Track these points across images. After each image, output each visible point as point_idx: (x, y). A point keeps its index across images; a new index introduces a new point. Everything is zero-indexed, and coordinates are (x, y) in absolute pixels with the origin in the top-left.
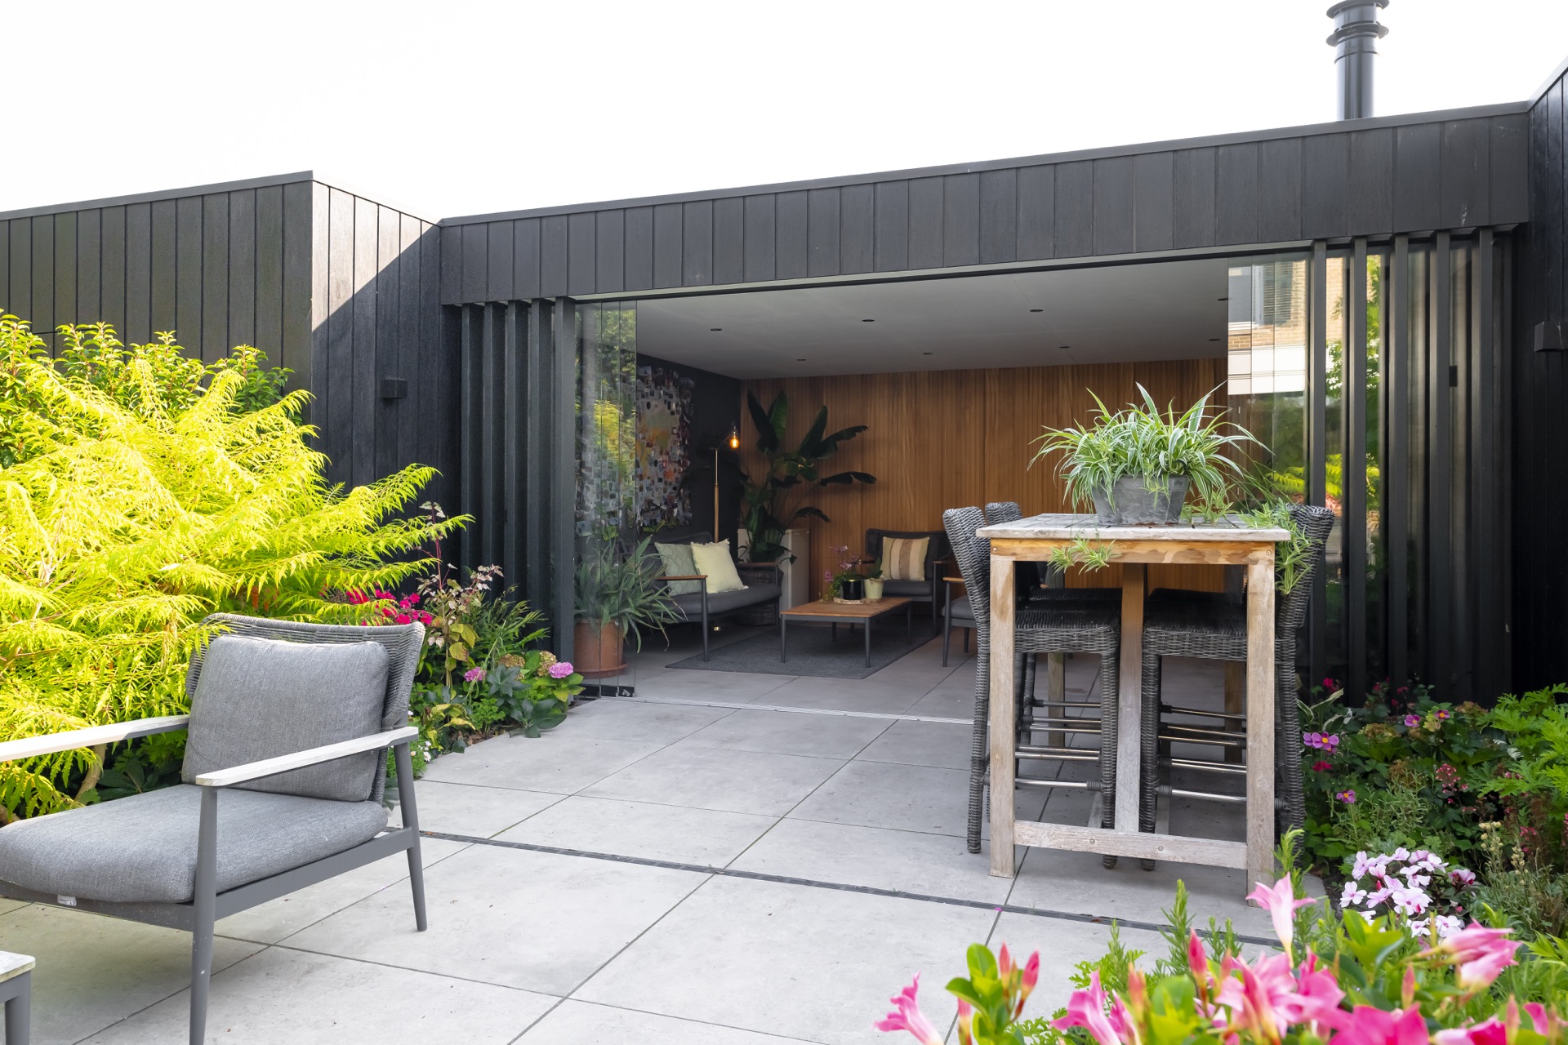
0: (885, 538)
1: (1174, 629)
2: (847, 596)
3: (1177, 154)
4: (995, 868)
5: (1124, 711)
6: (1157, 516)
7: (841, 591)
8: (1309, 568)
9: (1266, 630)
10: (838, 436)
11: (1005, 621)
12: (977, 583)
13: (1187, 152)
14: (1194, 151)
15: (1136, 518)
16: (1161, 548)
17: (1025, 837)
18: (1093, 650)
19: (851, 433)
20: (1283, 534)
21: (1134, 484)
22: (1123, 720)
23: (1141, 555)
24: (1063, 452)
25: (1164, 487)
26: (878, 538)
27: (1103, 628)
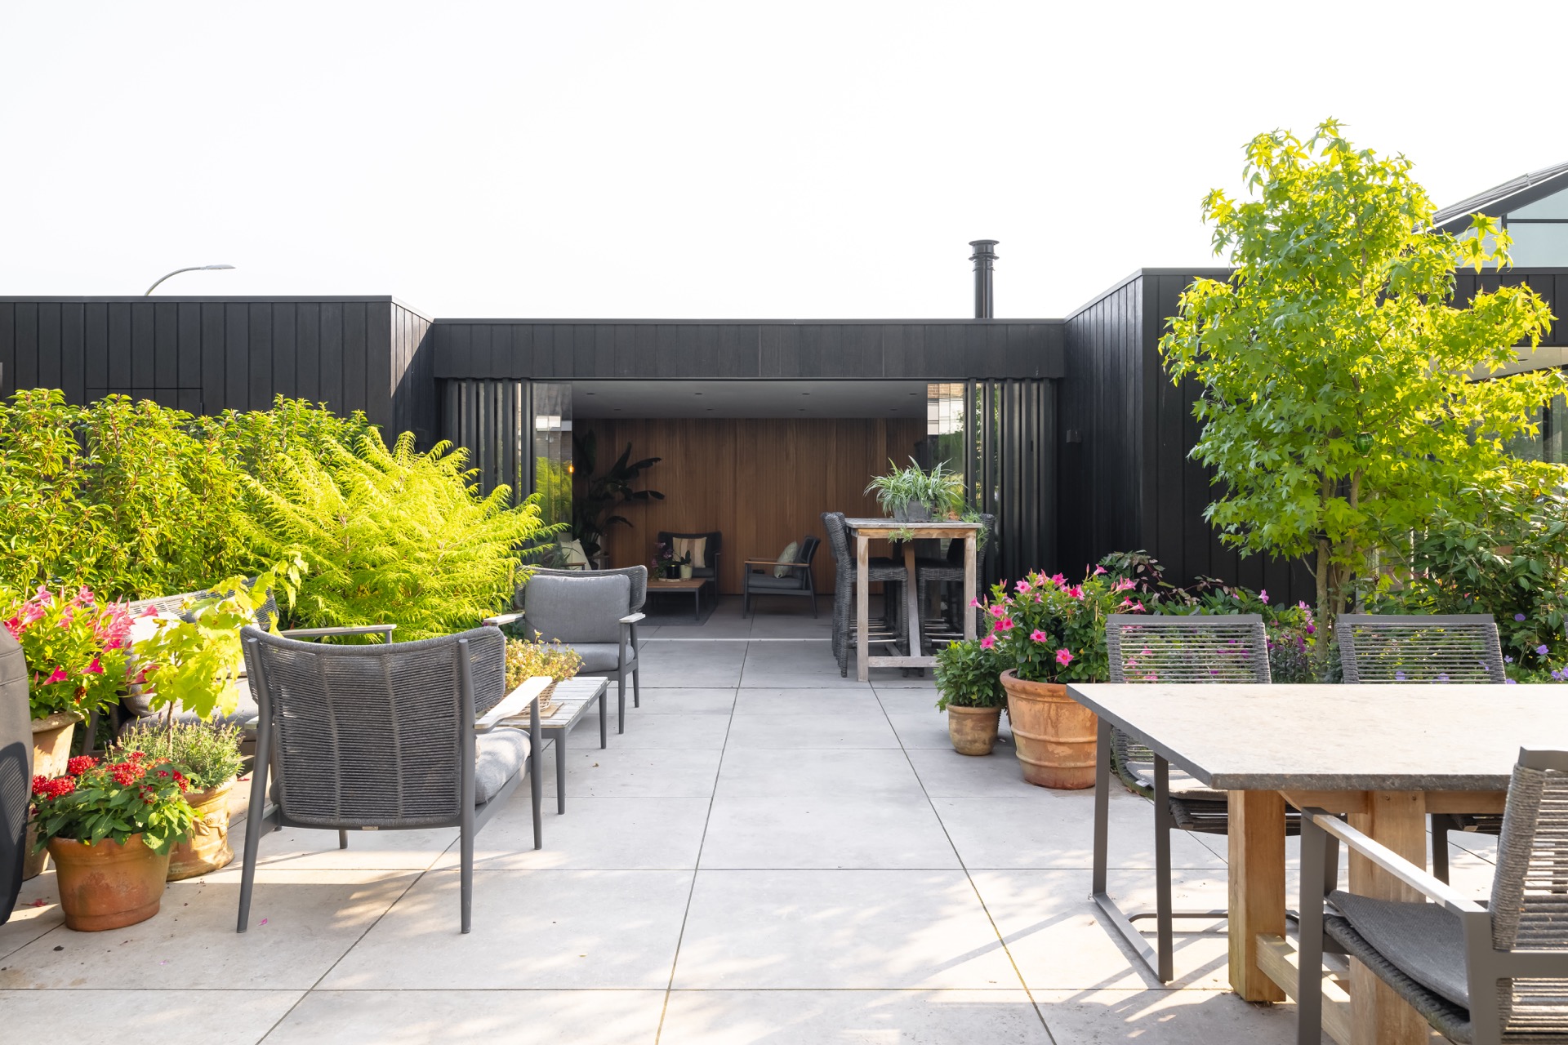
0: (674, 539)
1: (933, 568)
2: (669, 577)
4: (861, 679)
6: (924, 519)
7: (665, 573)
8: (988, 540)
9: (973, 565)
10: (640, 465)
11: (865, 565)
12: (847, 550)
15: (915, 520)
16: (931, 532)
17: (873, 663)
18: (899, 579)
19: (649, 463)
20: (980, 525)
21: (915, 504)
22: (910, 611)
23: (923, 535)
24: (880, 488)
25: (928, 505)
26: (667, 538)
27: (903, 569)
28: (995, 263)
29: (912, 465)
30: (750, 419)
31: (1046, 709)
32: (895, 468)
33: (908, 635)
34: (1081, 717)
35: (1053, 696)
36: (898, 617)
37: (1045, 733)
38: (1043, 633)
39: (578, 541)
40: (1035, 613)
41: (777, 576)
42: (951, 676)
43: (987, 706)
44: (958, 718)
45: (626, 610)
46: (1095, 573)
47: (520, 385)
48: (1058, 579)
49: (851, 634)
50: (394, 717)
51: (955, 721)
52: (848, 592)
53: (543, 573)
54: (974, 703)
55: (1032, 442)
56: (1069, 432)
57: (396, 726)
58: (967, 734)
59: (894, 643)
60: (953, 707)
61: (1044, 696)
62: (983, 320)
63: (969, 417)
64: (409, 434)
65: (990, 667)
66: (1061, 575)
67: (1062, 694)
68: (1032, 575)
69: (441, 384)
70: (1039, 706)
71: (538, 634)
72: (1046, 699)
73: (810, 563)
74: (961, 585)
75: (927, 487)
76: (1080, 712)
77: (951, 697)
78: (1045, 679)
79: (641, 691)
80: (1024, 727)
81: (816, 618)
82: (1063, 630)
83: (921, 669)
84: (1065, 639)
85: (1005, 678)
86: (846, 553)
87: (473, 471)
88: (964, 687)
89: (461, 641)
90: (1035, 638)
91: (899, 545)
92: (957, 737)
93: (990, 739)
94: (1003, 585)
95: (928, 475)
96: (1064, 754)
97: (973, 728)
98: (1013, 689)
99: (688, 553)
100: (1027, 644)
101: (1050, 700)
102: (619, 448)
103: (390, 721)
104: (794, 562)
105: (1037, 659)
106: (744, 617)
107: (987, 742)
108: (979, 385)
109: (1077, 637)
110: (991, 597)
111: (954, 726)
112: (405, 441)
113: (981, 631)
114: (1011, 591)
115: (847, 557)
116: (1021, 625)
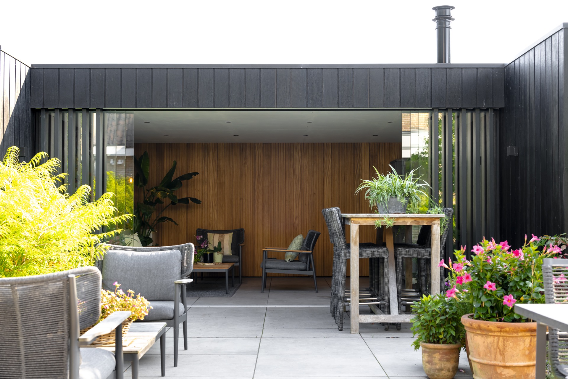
0: (208, 234)
1: (407, 248)
2: (205, 261)
3: (385, 69)
4: (353, 331)
5: (390, 277)
6: (400, 211)
7: (202, 259)
8: (447, 227)
9: (438, 245)
10: (182, 178)
11: (356, 246)
12: (342, 234)
13: (388, 69)
14: (391, 69)
15: (394, 211)
16: (406, 220)
17: (363, 320)
18: (382, 256)
19: (190, 176)
20: (443, 215)
21: (394, 200)
22: (390, 280)
23: (400, 223)
24: (367, 188)
25: (403, 201)
26: (203, 233)
27: (385, 249)
28: (452, 24)
29: (392, 171)
30: (266, 143)
31: (496, 341)
32: (378, 173)
33: (389, 299)
34: (522, 347)
35: (501, 331)
36: (381, 286)
37: (495, 359)
38: (494, 285)
39: (136, 234)
40: (487, 271)
41: (287, 261)
42: (424, 321)
43: (450, 343)
44: (429, 352)
45: (179, 276)
46: (531, 241)
47: (95, 115)
48: (504, 245)
49: (346, 299)
50: (20, 332)
51: (427, 354)
52: (344, 265)
53: (116, 249)
54: (441, 341)
55: (481, 157)
56: (509, 148)
57: (21, 339)
58: (436, 364)
59: (378, 305)
60: (425, 344)
61: (494, 332)
62: (442, 65)
63: (432, 141)
64: (15, 148)
65: (453, 314)
66: (506, 242)
67: (507, 329)
68: (485, 242)
69: (36, 113)
70: (490, 340)
71: (117, 284)
72: (496, 334)
73: (312, 250)
74: (428, 261)
75: (402, 187)
76: (521, 343)
77: (423, 337)
78: (495, 319)
79: (188, 340)
80: (479, 355)
81: (317, 292)
82: (508, 283)
83: (399, 324)
84: (509, 290)
85: (465, 320)
86: (342, 237)
87: (62, 175)
88: (433, 329)
89: (70, 276)
90: (487, 287)
91: (381, 231)
92: (428, 366)
93: (453, 368)
94: (463, 250)
95: (404, 179)
96: (509, 375)
97: (440, 360)
98: (471, 327)
99: (220, 244)
100: (481, 293)
101: (499, 334)
102: (167, 165)
103: (17, 335)
104: (300, 249)
105: (488, 305)
106: (262, 292)
107: (451, 370)
108: (440, 115)
109: (518, 288)
110: (454, 259)
111: (426, 358)
112: (12, 153)
113: (445, 288)
114: (469, 255)
115: (343, 240)
116: (476, 279)
